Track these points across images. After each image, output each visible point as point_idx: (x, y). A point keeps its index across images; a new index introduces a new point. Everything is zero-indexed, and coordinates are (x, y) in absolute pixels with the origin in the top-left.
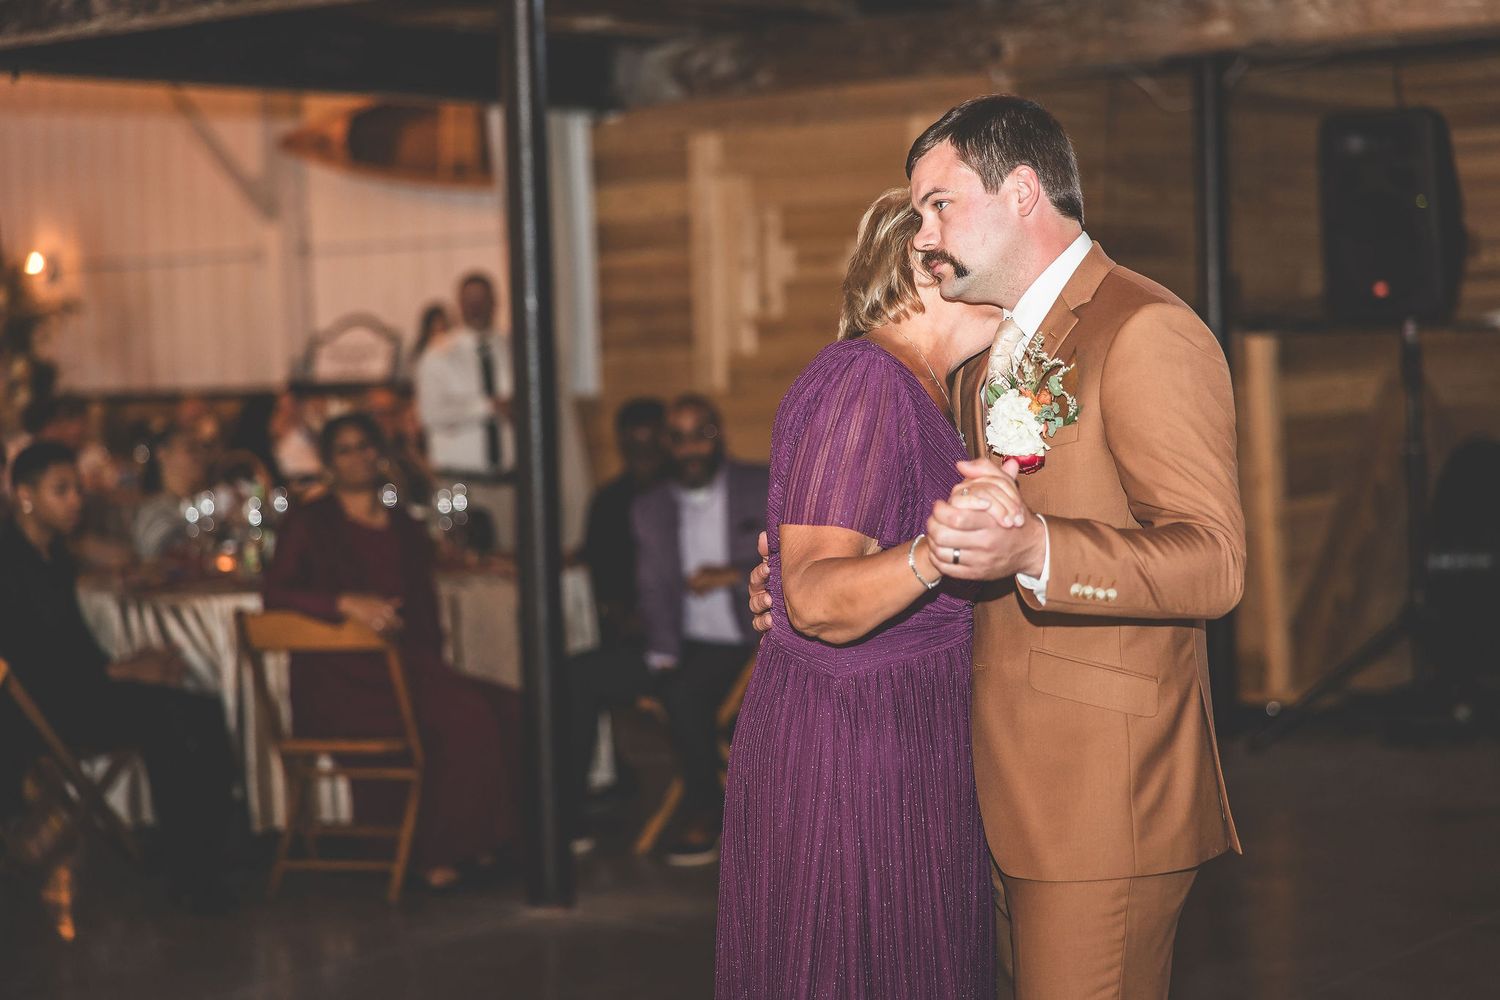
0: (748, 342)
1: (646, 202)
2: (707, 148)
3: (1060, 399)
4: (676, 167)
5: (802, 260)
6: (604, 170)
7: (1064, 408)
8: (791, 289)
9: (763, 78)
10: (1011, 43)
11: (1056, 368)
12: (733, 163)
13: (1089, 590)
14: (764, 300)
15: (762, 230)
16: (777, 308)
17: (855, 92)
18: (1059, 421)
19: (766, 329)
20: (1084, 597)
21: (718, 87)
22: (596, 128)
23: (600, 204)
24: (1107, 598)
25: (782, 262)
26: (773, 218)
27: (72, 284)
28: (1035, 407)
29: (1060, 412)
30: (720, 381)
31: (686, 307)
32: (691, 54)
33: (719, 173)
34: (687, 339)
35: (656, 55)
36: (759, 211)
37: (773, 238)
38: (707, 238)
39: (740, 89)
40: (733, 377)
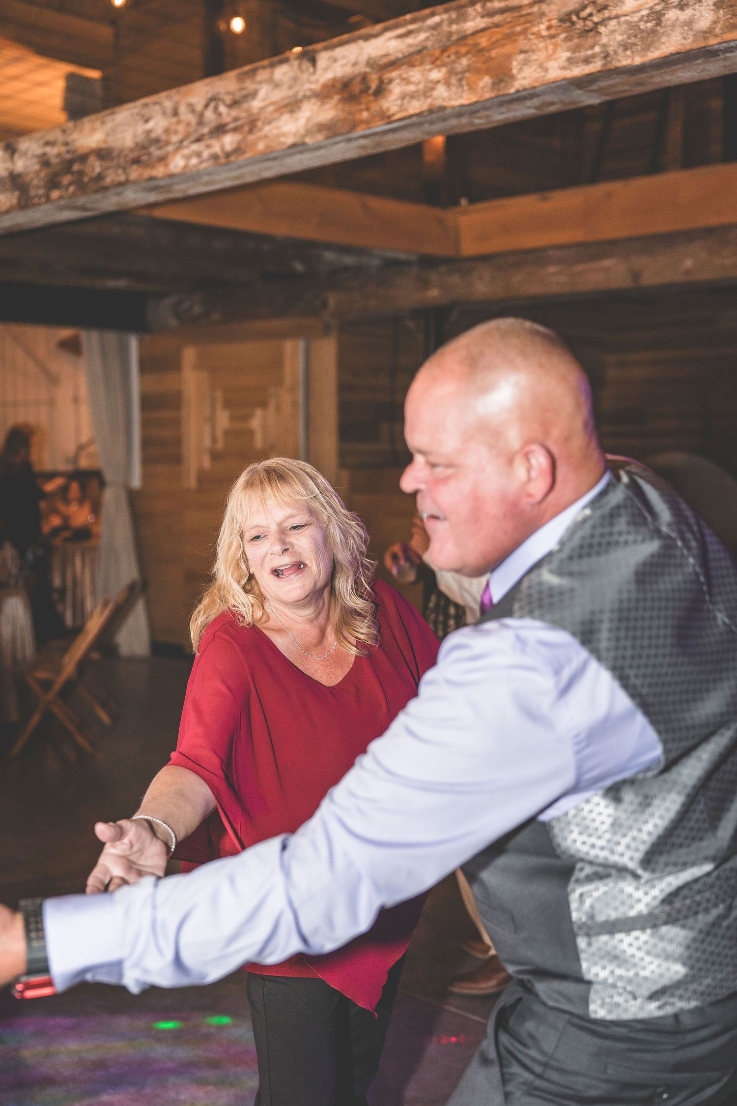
0: (207, 463)
1: (163, 383)
2: (189, 354)
4: (175, 364)
5: (232, 418)
6: (144, 367)
8: (227, 433)
9: (215, 316)
12: (201, 363)
14: (214, 440)
15: (214, 400)
19: (215, 456)
21: (194, 321)
22: (141, 342)
23: (142, 383)
25: (223, 419)
26: (219, 394)
30: (192, 482)
31: (178, 442)
32: (182, 302)
33: (195, 368)
34: (179, 460)
35: (166, 302)
36: (213, 390)
37: (219, 404)
38: (189, 404)
39: (205, 321)
40: (199, 481)
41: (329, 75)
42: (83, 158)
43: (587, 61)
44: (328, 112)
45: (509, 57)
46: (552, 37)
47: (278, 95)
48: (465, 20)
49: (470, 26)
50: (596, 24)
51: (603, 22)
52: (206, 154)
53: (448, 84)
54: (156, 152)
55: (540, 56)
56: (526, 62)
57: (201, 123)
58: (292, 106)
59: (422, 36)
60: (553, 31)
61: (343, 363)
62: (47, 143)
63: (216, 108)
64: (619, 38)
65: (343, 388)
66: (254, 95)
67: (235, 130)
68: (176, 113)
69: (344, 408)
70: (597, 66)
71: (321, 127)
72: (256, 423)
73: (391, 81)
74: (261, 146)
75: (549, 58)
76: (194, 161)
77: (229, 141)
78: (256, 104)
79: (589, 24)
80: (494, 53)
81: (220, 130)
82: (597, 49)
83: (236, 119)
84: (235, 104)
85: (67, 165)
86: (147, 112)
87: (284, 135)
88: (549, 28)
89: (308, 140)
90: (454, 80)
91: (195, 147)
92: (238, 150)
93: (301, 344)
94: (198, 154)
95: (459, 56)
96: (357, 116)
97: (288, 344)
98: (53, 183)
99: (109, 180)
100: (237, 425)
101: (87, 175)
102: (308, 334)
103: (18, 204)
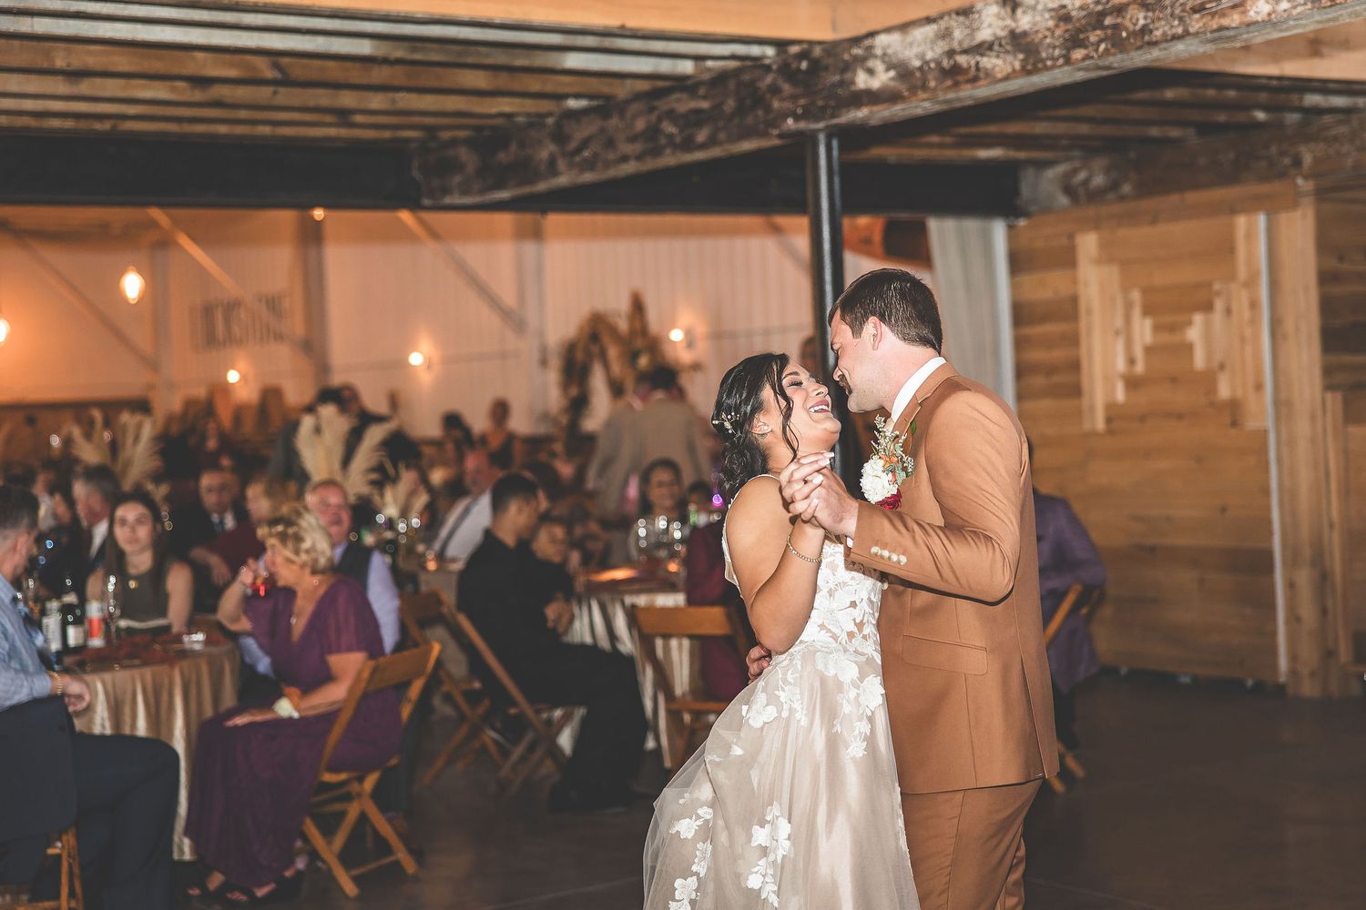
0: (1120, 395)
1: (1047, 286)
2: (1088, 243)
4: (1067, 259)
5: (1157, 328)
6: (1018, 263)
7: (903, 464)
8: (1150, 351)
9: (1127, 189)
10: (1308, 154)
12: (1107, 255)
13: (885, 553)
14: (1131, 361)
15: (1128, 307)
16: (1140, 368)
17: (1193, 197)
19: (1132, 383)
20: (881, 557)
21: (1095, 196)
22: (1011, 228)
23: (1015, 287)
24: (899, 561)
25: (1144, 330)
26: (1136, 296)
27: (702, 351)
28: (887, 465)
29: (902, 468)
30: (1100, 424)
31: (1075, 366)
32: (1075, 171)
33: (1099, 262)
34: (1075, 391)
35: (1052, 173)
36: (1125, 290)
37: (1137, 312)
38: (1089, 312)
39: (1111, 196)
40: (1109, 420)
61: (1324, 245)
65: (1326, 278)
69: (1327, 306)
72: (1194, 334)
85: (1095, 19)
93: (1261, 219)
97: (1241, 221)
98: (1075, 41)
99: (1158, 33)
100: (1166, 338)
101: (1126, 29)
102: (1272, 206)
103: (1023, 68)
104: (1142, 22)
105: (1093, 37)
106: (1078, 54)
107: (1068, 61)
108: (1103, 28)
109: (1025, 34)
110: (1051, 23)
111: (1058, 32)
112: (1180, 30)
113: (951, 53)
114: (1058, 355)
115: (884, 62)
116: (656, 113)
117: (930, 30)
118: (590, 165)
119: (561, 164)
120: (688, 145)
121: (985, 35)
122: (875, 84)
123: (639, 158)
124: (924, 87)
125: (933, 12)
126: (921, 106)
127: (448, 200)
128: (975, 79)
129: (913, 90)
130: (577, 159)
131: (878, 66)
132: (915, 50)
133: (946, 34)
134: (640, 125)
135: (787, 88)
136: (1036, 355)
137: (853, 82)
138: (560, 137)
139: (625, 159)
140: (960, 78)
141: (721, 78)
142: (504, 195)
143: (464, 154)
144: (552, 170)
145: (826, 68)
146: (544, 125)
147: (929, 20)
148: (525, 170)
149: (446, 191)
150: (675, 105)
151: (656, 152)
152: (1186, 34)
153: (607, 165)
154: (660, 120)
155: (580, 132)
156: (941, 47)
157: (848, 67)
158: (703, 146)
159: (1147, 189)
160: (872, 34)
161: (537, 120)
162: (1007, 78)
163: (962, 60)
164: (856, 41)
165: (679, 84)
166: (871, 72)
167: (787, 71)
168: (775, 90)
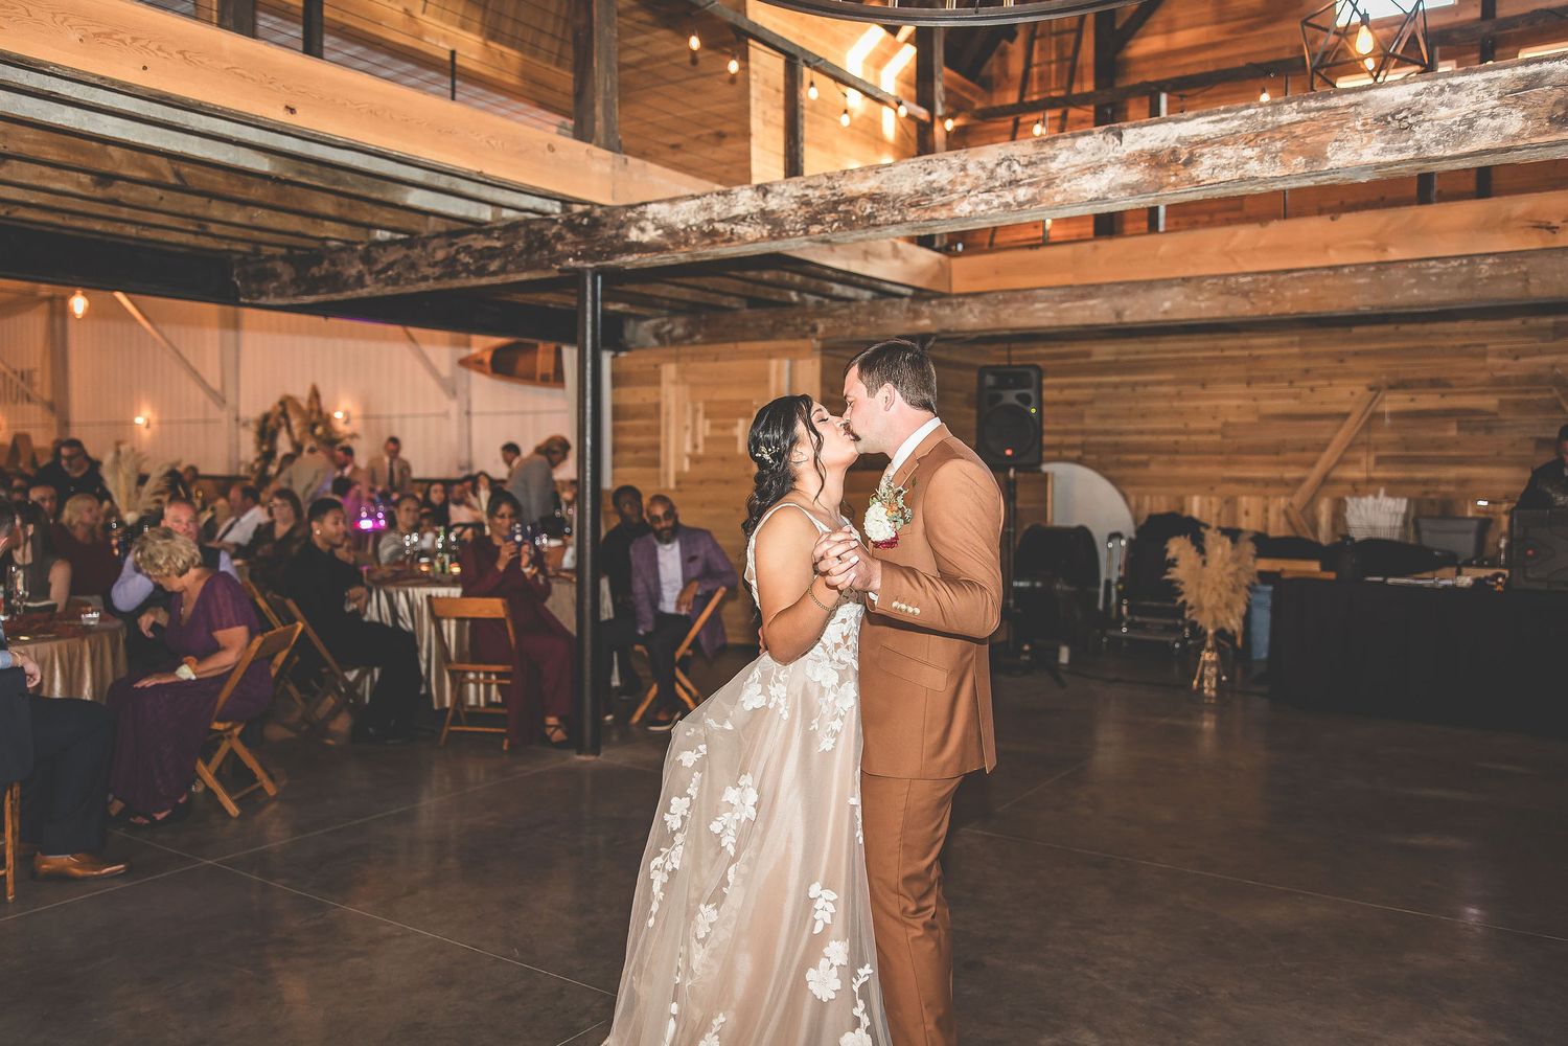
0: (686, 467)
1: (635, 396)
2: (669, 371)
3: (901, 509)
4: (655, 380)
5: (713, 427)
6: (617, 380)
7: (903, 514)
8: (707, 440)
9: (698, 338)
10: (821, 326)
11: (900, 492)
12: (682, 379)
13: (904, 607)
14: (695, 446)
15: (695, 411)
17: (743, 346)
18: (902, 521)
19: (695, 460)
20: (901, 610)
21: (676, 341)
22: (614, 359)
23: (614, 395)
24: (914, 613)
25: (704, 427)
26: (700, 405)
27: (356, 425)
28: (890, 514)
29: (902, 516)
30: (672, 485)
31: (657, 447)
32: (663, 324)
33: (675, 383)
34: (656, 463)
35: (645, 324)
36: (694, 402)
37: (701, 415)
38: (668, 414)
39: (686, 342)
40: (678, 482)
41: (1137, 147)
42: (852, 200)
43: (1400, 150)
44: (1134, 176)
45: (1324, 144)
46: (1366, 131)
47: (1078, 160)
48: (1281, 114)
49: (1285, 119)
50: (1411, 125)
51: (1418, 123)
52: (996, 203)
53: (1261, 160)
54: (937, 199)
55: (1357, 144)
56: (1340, 148)
57: (992, 176)
58: (1097, 169)
59: (1236, 123)
60: (1368, 127)
62: (808, 187)
63: (1009, 167)
64: (1432, 136)
66: (1054, 158)
67: (1030, 185)
68: (963, 168)
70: (1411, 154)
71: (1124, 187)
72: (739, 431)
73: (1202, 155)
74: (1058, 198)
75: (1363, 147)
76: (983, 207)
77: (1023, 193)
78: (1054, 166)
79: (1405, 125)
80: (1308, 140)
81: (1014, 183)
82: (1410, 143)
83: (1030, 177)
84: (1031, 164)
85: (833, 206)
86: (930, 167)
87: (1085, 191)
88: (1364, 125)
89: (1110, 196)
90: (1267, 158)
91: (986, 196)
92: (1032, 201)
93: (786, 363)
94: (987, 203)
95: (1273, 140)
96: (1165, 180)
97: (774, 363)
98: (814, 219)
99: (882, 219)
100: (718, 433)
101: (856, 215)
102: (793, 355)
103: (770, 235)
104: (869, 210)
105: (828, 218)
106: (815, 229)
107: (807, 232)
108: (837, 212)
109: (773, 212)
110: (795, 206)
111: (800, 213)
112: (899, 218)
113: (710, 221)
114: (643, 440)
115: (653, 223)
116: (456, 247)
117: (695, 204)
118: (395, 281)
119: (368, 279)
120: (481, 272)
121: (739, 210)
122: (645, 238)
123: (437, 279)
124: (686, 243)
125: (696, 193)
126: (681, 256)
127: (263, 301)
128: (730, 240)
129: (677, 244)
130: (383, 276)
131: (650, 227)
132: (681, 217)
133: (708, 208)
134: (440, 255)
135: (569, 236)
136: (629, 439)
137: (627, 236)
138: (367, 259)
139: (425, 278)
140: (716, 239)
141: (512, 227)
142: (309, 299)
143: (280, 267)
144: (360, 281)
145: (605, 225)
146: (354, 251)
147: (693, 197)
148: (335, 281)
149: (262, 293)
150: (472, 243)
151: (454, 275)
152: (904, 220)
153: (409, 282)
154: (458, 252)
155: (386, 258)
156: (703, 216)
157: (622, 225)
158: (494, 273)
159: (712, 339)
160: (645, 204)
161: (349, 245)
162: (756, 241)
163: (720, 226)
164: (631, 207)
165: (477, 226)
166: (642, 230)
167: (570, 224)
168: (559, 237)
